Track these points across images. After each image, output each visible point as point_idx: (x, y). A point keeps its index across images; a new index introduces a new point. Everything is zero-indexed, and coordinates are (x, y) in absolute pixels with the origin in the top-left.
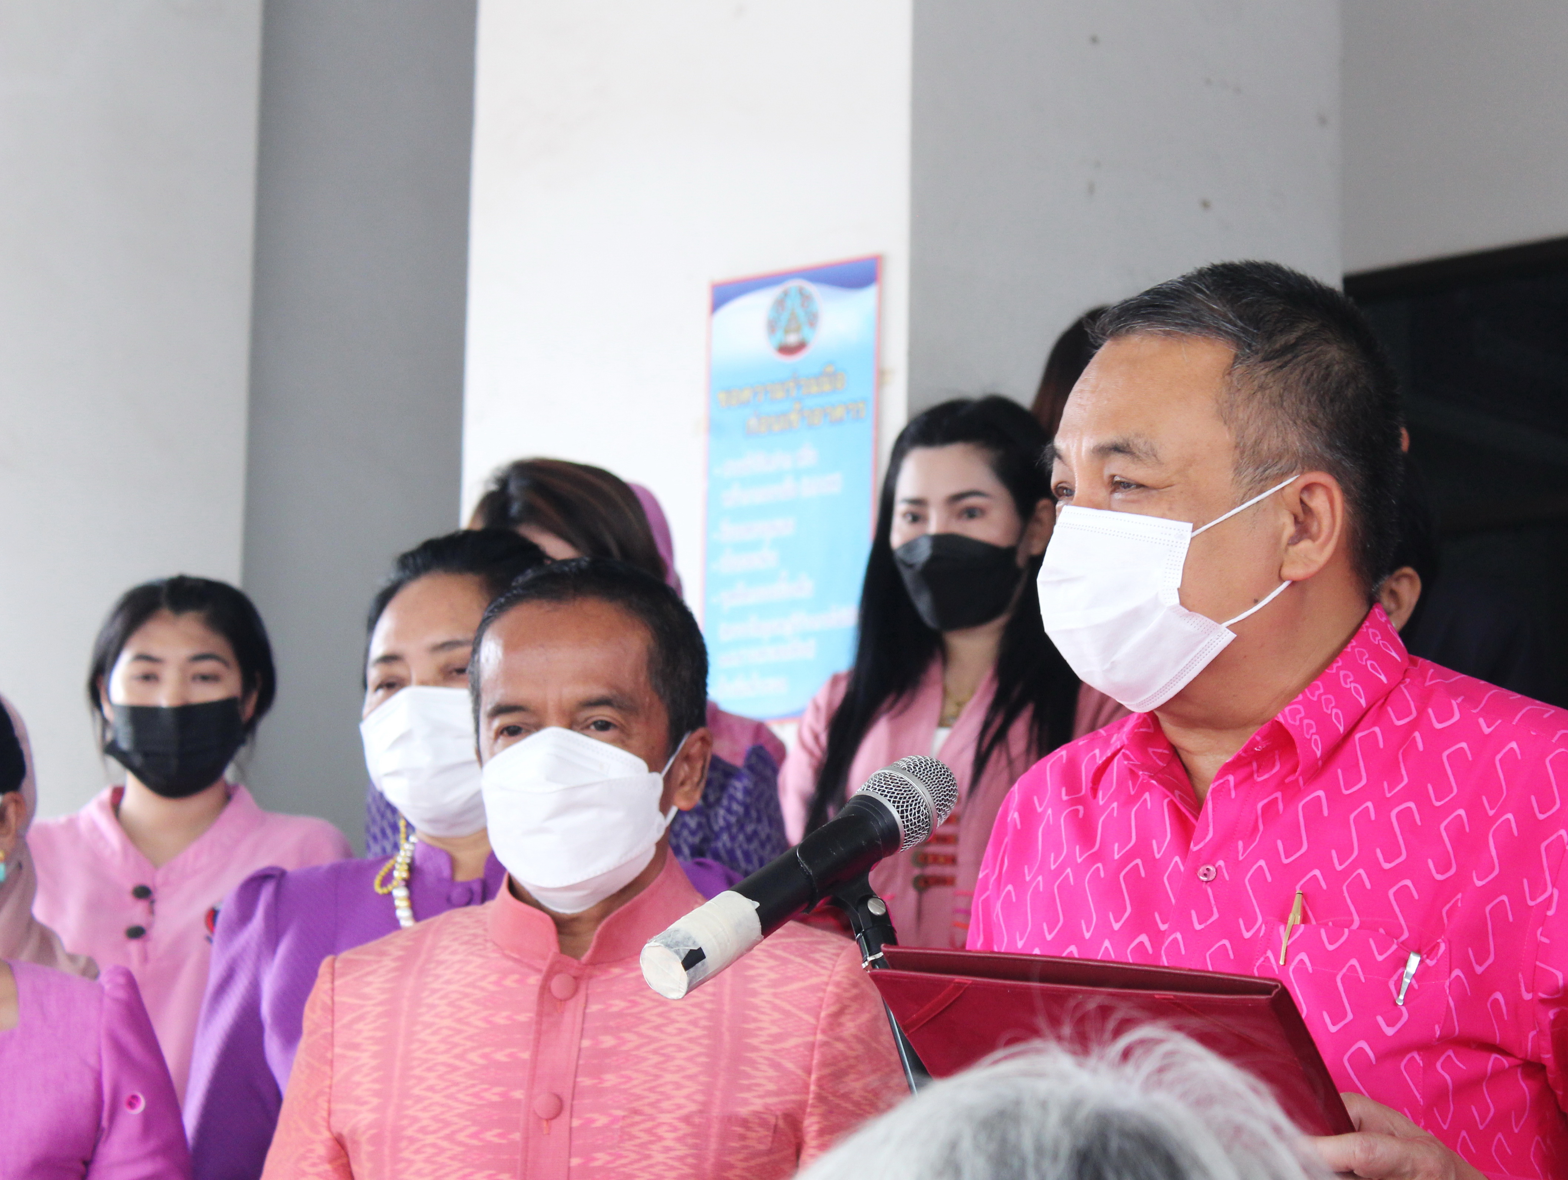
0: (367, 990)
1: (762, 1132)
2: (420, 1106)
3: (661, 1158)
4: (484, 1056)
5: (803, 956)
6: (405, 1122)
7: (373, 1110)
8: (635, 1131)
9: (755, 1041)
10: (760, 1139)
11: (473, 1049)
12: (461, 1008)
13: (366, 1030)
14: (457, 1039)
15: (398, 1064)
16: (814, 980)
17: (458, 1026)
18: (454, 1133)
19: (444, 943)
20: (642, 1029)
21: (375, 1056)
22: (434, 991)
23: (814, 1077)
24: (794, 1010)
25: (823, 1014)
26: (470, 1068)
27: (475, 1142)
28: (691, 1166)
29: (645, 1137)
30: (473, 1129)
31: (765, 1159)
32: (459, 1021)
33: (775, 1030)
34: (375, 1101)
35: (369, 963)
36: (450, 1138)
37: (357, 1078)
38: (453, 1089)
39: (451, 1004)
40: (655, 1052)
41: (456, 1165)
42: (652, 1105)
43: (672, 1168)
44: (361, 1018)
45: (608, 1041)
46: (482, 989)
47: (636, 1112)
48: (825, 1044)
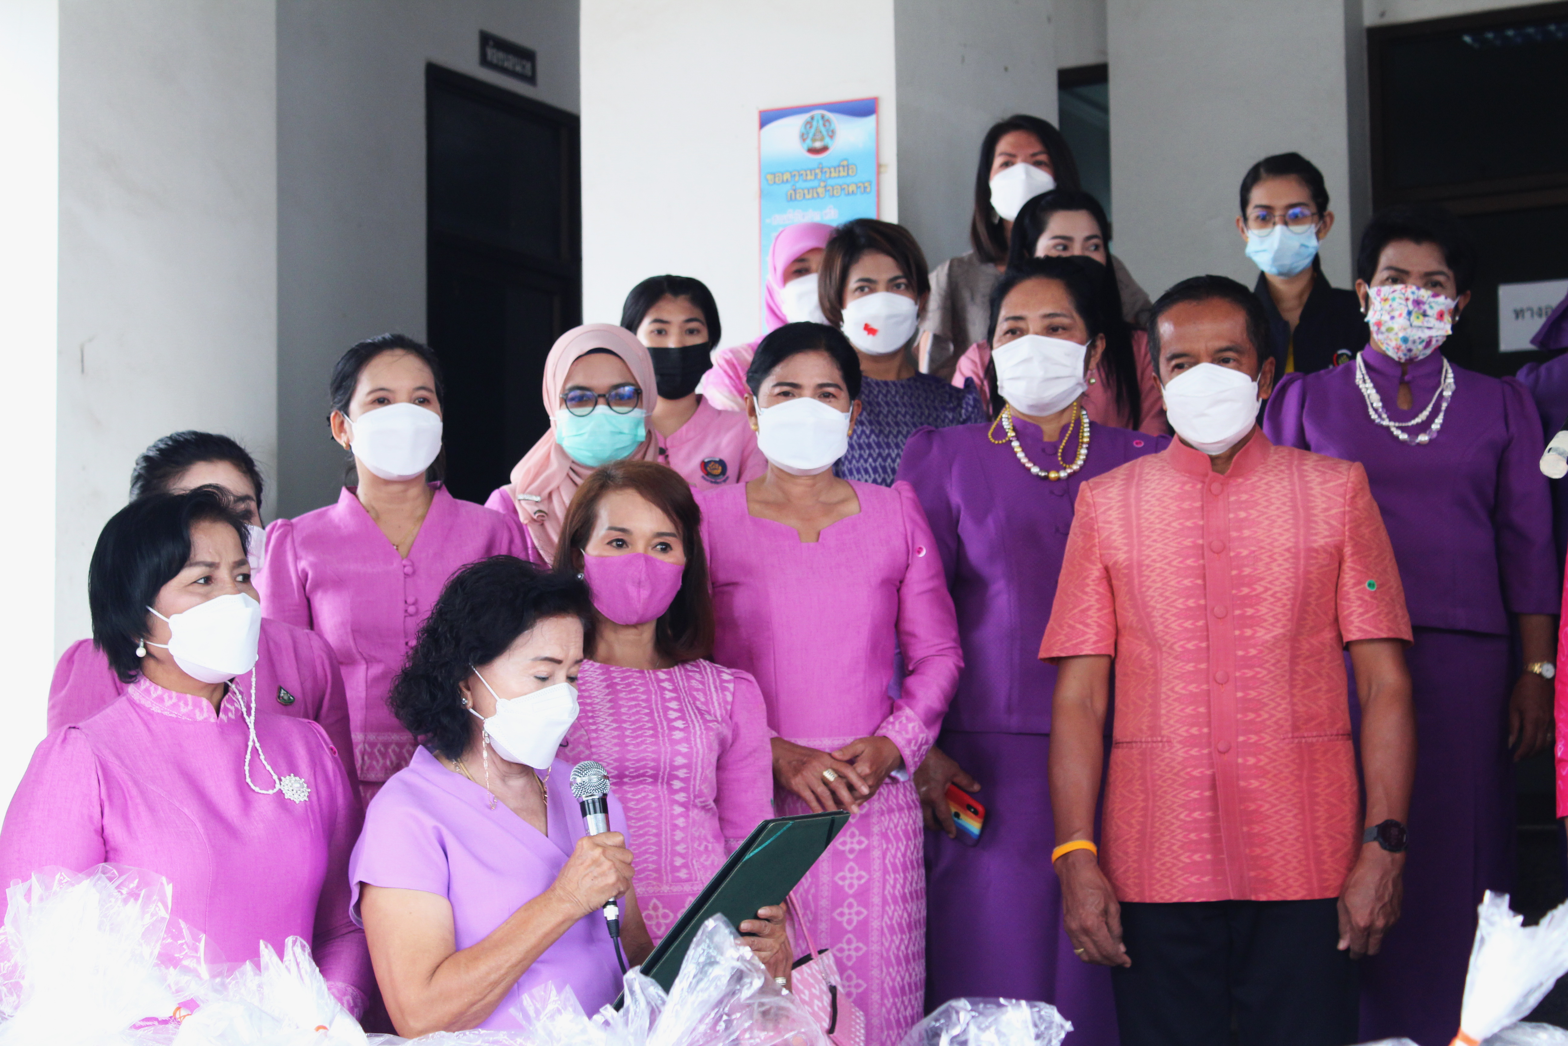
0: (1110, 495)
1: (1325, 555)
2: (1150, 549)
3: (1277, 569)
4: (1180, 524)
5: (1333, 469)
6: (1143, 558)
7: (1125, 553)
8: (1263, 557)
9: (1315, 512)
10: (1323, 559)
11: (1174, 521)
12: (1164, 502)
13: (1114, 515)
14: (1164, 516)
15: (1135, 531)
16: (1340, 481)
17: (1164, 510)
18: (1171, 561)
19: (1147, 471)
20: (1258, 508)
21: (1121, 526)
22: (1147, 494)
23: (1347, 528)
24: (1333, 496)
25: (1347, 497)
26: (1174, 530)
27: (1181, 565)
28: (1293, 573)
29: (1268, 560)
30: (1180, 559)
31: (1326, 569)
32: (1164, 507)
33: (1324, 506)
34: (1126, 548)
35: (1108, 482)
36: (1169, 564)
37: (1113, 537)
38: (1166, 541)
39: (1158, 500)
40: (1267, 518)
41: (1173, 576)
42: (1269, 544)
43: (1283, 574)
44: (1110, 509)
45: (1242, 514)
46: (1173, 492)
47: (1262, 548)
48: (1350, 512)
